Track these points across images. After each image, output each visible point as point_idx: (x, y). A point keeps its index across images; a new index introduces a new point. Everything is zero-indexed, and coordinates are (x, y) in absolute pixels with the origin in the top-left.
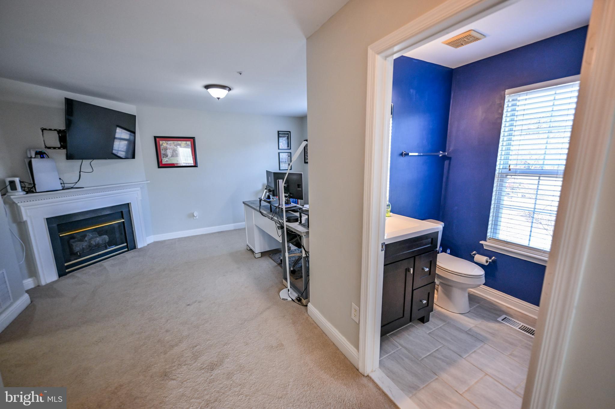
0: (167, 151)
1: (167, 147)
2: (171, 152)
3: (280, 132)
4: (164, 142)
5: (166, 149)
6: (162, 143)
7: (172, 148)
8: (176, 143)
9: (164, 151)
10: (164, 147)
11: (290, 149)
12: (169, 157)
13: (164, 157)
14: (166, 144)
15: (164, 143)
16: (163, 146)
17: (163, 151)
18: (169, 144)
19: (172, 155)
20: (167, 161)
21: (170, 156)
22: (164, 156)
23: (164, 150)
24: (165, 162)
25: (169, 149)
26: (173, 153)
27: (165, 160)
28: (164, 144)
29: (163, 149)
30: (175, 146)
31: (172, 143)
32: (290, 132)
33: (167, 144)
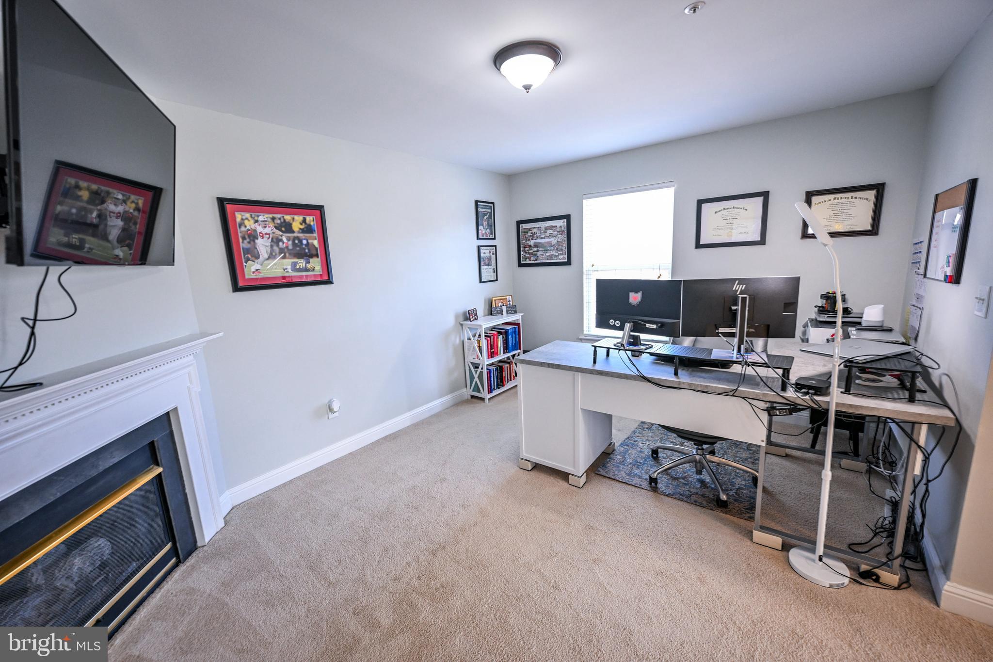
0: (256, 241)
1: (255, 231)
2: (266, 246)
3: (479, 203)
4: (248, 215)
5: (252, 236)
6: (242, 219)
7: (269, 234)
8: (280, 219)
9: (249, 243)
10: (248, 230)
11: (495, 239)
12: (261, 258)
13: (247, 260)
14: (252, 221)
15: (247, 219)
16: (246, 227)
17: (245, 242)
18: (260, 222)
19: (271, 254)
20: (257, 270)
21: (266, 256)
22: (250, 256)
23: (248, 240)
24: (254, 272)
25: (263, 237)
26: (272, 246)
27: (253, 269)
28: (246, 222)
29: (247, 237)
30: (276, 228)
31: (269, 220)
32: (493, 203)
33: (256, 221)
